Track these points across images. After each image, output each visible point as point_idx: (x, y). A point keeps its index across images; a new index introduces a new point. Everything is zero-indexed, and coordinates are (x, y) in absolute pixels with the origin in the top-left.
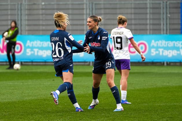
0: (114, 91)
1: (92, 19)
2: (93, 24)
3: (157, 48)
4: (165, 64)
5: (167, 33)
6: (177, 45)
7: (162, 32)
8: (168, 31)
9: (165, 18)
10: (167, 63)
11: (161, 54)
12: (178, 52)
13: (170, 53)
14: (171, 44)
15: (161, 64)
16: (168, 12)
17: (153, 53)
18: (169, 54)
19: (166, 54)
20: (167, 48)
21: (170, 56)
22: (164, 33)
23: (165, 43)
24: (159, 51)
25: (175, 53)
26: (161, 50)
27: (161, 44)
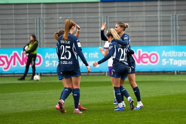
0: (136, 91)
1: (118, 25)
2: (119, 29)
3: (168, 58)
5: (176, 44)
8: (178, 42)
9: (175, 30)
10: (177, 72)
11: (171, 63)
13: (180, 62)
14: (181, 54)
15: (171, 73)
16: (177, 25)
17: (164, 63)
19: (176, 64)
20: (177, 58)
21: (180, 65)
22: (173, 45)
23: (175, 54)
24: (170, 61)
25: (184, 63)
26: (171, 60)
27: (172, 55)
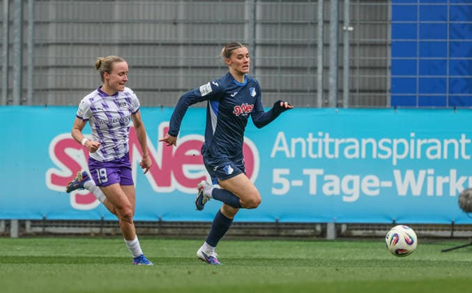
3: (297, 166)
4: (331, 233)
5: (339, 105)
6: (379, 151)
7: (320, 101)
8: (346, 94)
9: (333, 43)
11: (313, 190)
12: (388, 184)
13: (351, 185)
14: (356, 148)
15: (315, 233)
16: (347, 18)
17: (279, 186)
18: (346, 190)
19: (336, 192)
20: (339, 167)
21: (353, 197)
22: (326, 105)
23: (332, 145)
24: (306, 179)
25: (371, 189)
26: (313, 173)
27: (315, 151)
